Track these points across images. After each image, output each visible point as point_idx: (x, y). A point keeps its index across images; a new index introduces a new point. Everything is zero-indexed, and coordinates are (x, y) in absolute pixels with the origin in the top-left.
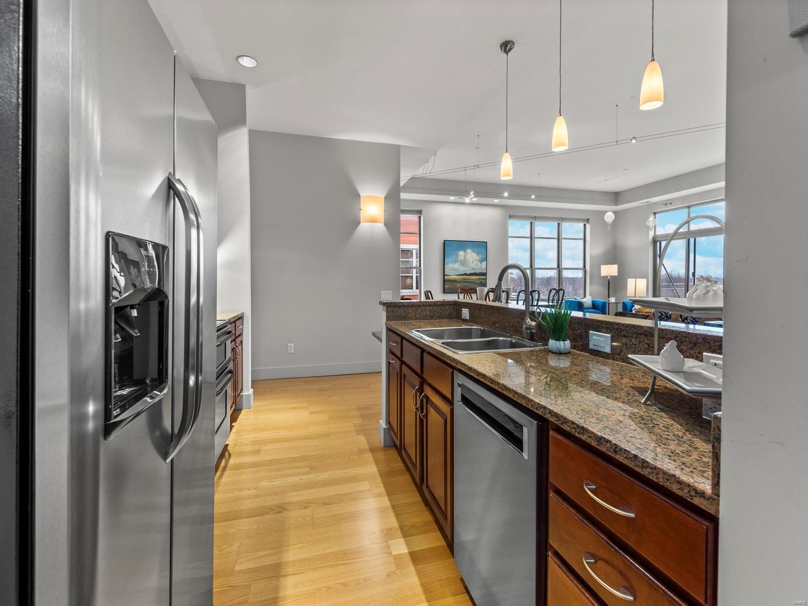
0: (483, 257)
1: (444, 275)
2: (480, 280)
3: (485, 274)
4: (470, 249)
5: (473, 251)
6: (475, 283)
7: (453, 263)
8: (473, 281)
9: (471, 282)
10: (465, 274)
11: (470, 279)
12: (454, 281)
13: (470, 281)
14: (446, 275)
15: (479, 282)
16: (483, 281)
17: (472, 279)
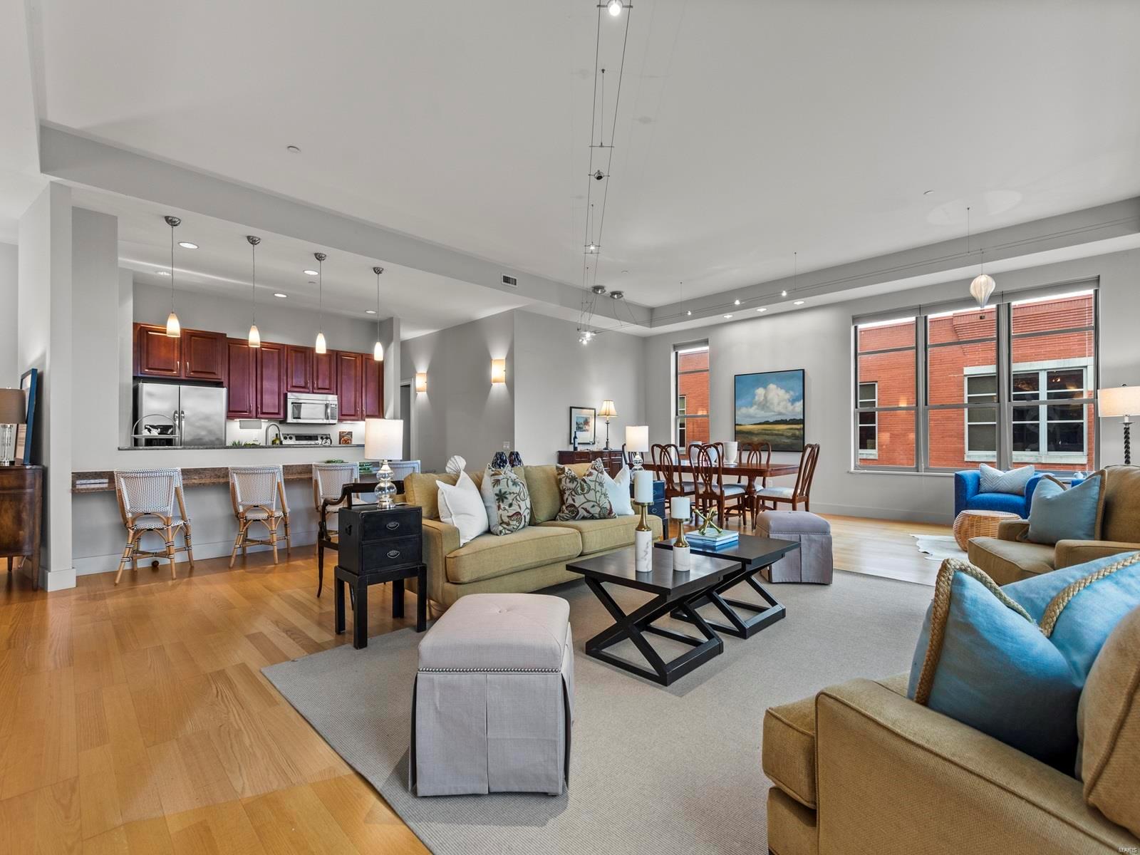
0: (797, 394)
1: (735, 425)
2: (792, 431)
3: (802, 422)
4: (774, 384)
5: (778, 386)
6: (782, 435)
7: (746, 407)
8: (780, 432)
9: (776, 435)
10: (767, 423)
11: (775, 430)
12: (750, 433)
13: (776, 432)
14: (738, 425)
15: (790, 434)
16: (797, 433)
17: (778, 430)
